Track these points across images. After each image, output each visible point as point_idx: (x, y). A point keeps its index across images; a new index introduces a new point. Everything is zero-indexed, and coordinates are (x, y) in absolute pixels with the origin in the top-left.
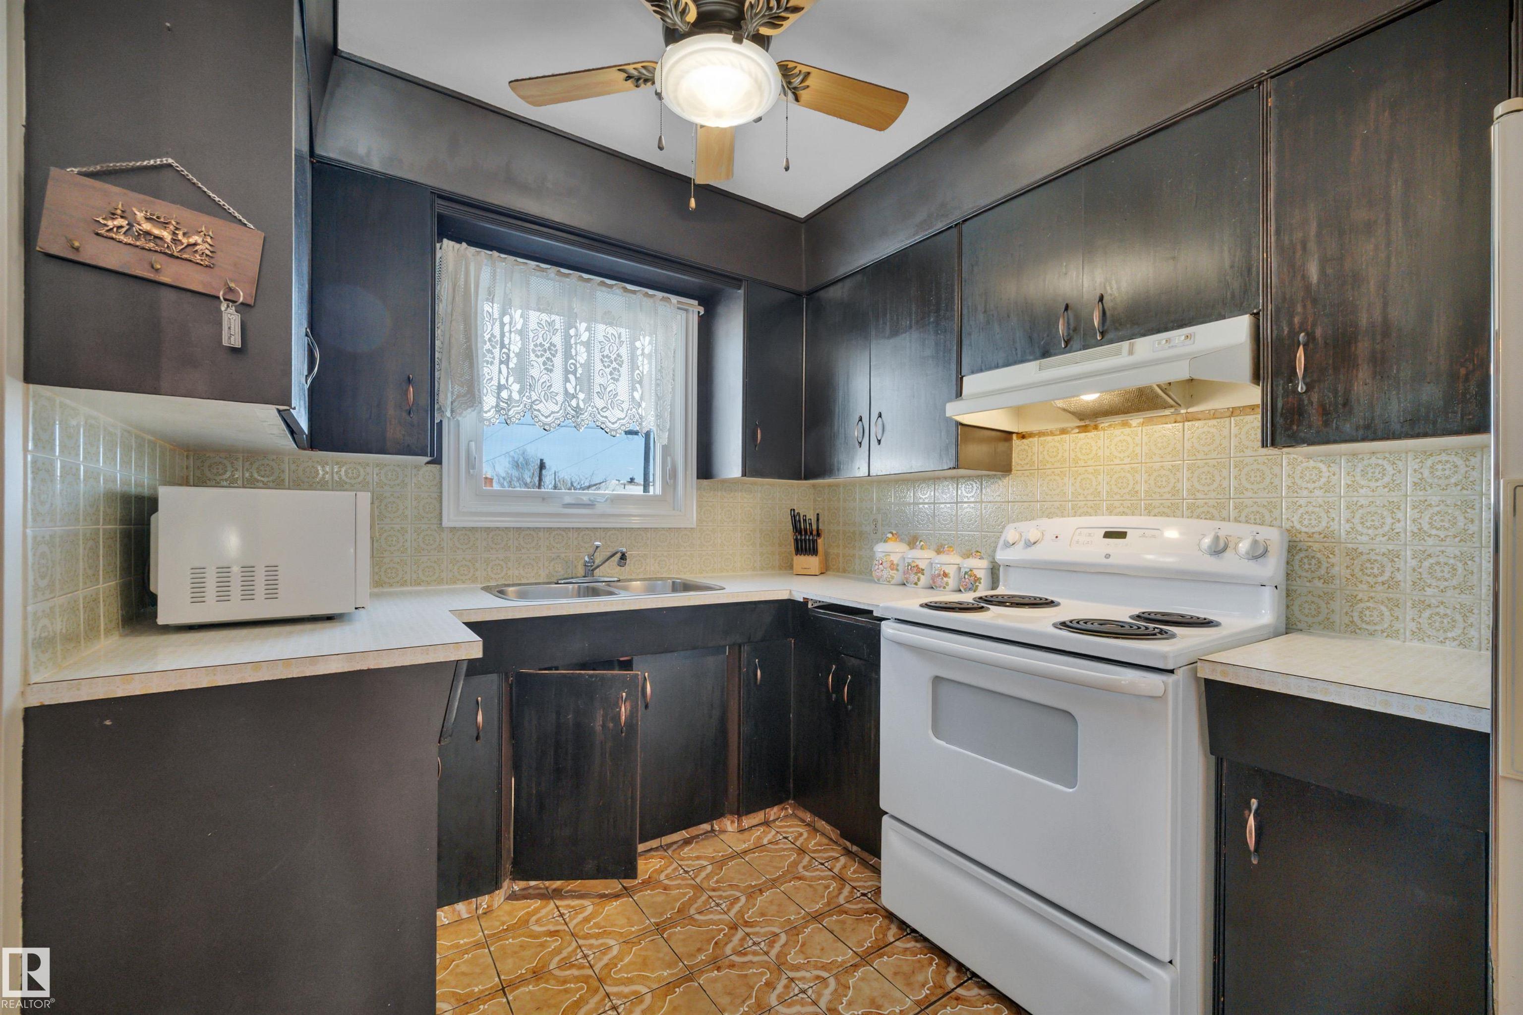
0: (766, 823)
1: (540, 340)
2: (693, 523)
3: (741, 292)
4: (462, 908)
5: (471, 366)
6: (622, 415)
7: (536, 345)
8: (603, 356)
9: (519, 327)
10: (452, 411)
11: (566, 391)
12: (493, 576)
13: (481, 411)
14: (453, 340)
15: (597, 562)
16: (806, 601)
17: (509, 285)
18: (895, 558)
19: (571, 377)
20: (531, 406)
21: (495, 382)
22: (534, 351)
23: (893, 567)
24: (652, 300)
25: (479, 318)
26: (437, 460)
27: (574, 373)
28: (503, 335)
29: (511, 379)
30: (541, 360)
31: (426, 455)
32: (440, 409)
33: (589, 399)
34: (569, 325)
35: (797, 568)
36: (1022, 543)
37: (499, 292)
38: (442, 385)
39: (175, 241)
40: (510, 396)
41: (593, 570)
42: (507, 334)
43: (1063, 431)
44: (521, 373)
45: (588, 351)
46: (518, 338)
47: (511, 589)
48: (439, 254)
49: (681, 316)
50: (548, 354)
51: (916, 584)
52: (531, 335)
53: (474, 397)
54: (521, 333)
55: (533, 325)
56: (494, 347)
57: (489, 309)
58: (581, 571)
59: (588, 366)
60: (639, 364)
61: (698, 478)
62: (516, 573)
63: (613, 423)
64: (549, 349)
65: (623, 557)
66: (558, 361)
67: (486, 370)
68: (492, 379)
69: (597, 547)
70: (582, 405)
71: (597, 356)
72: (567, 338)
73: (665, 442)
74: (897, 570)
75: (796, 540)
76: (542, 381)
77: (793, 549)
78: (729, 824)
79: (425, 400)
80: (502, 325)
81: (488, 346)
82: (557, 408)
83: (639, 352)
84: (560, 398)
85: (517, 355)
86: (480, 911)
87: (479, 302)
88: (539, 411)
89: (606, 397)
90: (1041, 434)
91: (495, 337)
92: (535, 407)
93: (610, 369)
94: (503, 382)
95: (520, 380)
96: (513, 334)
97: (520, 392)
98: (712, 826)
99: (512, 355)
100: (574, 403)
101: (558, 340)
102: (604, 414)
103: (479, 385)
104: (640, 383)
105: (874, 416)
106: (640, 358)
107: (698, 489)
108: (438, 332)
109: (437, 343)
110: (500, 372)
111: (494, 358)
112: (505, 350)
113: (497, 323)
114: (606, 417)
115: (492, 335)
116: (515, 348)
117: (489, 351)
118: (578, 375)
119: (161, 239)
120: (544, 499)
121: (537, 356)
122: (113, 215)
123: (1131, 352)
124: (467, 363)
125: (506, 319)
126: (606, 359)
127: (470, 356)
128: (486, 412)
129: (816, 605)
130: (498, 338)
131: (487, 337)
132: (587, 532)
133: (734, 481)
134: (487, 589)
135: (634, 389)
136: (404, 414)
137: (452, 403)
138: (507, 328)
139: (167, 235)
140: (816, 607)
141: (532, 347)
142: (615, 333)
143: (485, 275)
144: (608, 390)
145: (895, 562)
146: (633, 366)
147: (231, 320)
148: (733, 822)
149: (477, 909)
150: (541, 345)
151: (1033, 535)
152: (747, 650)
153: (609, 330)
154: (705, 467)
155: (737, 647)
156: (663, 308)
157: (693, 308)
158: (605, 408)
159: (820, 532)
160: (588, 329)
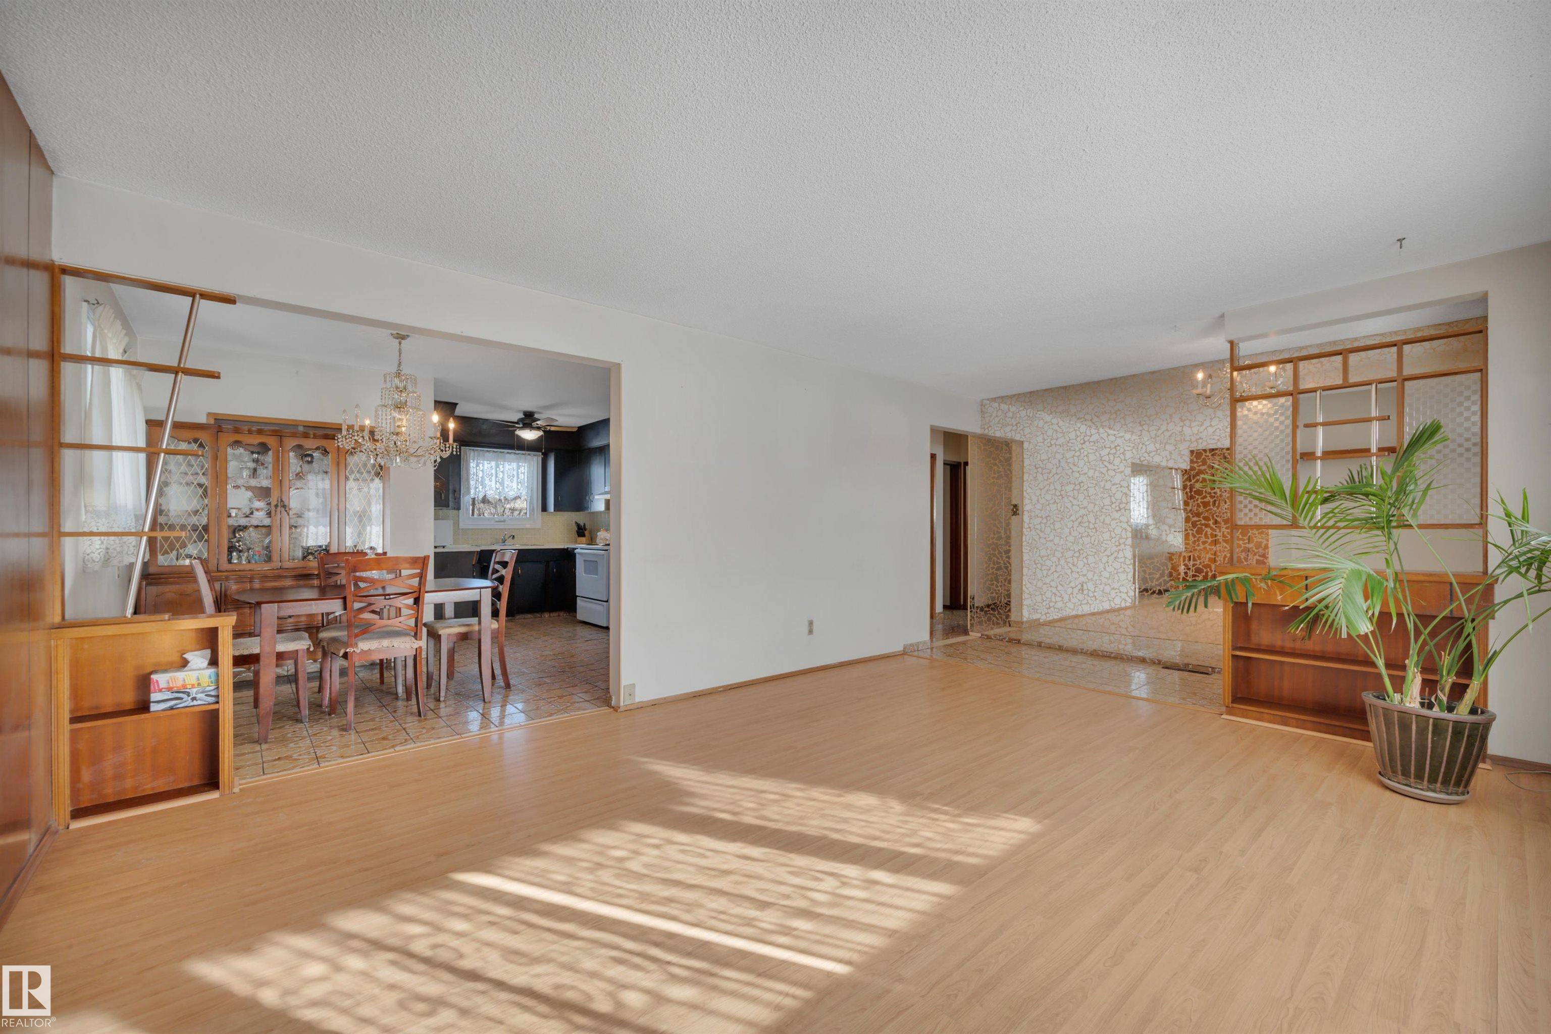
1: (488, 473)
2: (538, 527)
10: (463, 496)
11: (496, 487)
13: (470, 495)
15: (505, 539)
16: (568, 548)
17: (478, 458)
18: (602, 537)
19: (498, 483)
22: (486, 476)
23: (601, 539)
25: (471, 468)
26: (460, 510)
27: (499, 481)
29: (479, 485)
31: (458, 507)
34: (497, 466)
35: (578, 542)
40: (479, 490)
41: (504, 541)
42: (478, 472)
44: (482, 483)
45: (503, 474)
49: (535, 458)
52: (485, 471)
53: (469, 491)
54: (482, 471)
55: (486, 468)
56: (475, 477)
57: (474, 464)
58: (501, 541)
59: (503, 478)
60: (520, 477)
61: (541, 512)
64: (491, 475)
65: (514, 536)
66: (494, 478)
67: (472, 483)
68: (474, 485)
69: (506, 533)
70: (501, 491)
71: (506, 475)
72: (496, 471)
75: (577, 532)
76: (488, 484)
77: (574, 534)
80: (477, 470)
81: (473, 477)
82: (493, 492)
83: (520, 473)
84: (494, 489)
85: (481, 478)
87: (472, 464)
89: (509, 488)
92: (486, 492)
93: (511, 479)
94: (477, 486)
96: (480, 472)
97: (482, 489)
99: (479, 478)
100: (498, 490)
101: (493, 471)
102: (508, 493)
103: (470, 488)
104: (520, 483)
105: (594, 493)
106: (520, 475)
107: (542, 515)
110: (476, 484)
113: (476, 468)
116: (481, 476)
121: (487, 478)
125: (478, 467)
130: (476, 474)
131: (473, 473)
132: (503, 530)
133: (553, 512)
135: (518, 485)
143: (475, 455)
146: (518, 478)
152: (551, 563)
153: (510, 467)
154: (544, 508)
155: (548, 563)
156: (528, 457)
157: (540, 458)
158: (509, 491)
159: (585, 530)
160: (503, 467)
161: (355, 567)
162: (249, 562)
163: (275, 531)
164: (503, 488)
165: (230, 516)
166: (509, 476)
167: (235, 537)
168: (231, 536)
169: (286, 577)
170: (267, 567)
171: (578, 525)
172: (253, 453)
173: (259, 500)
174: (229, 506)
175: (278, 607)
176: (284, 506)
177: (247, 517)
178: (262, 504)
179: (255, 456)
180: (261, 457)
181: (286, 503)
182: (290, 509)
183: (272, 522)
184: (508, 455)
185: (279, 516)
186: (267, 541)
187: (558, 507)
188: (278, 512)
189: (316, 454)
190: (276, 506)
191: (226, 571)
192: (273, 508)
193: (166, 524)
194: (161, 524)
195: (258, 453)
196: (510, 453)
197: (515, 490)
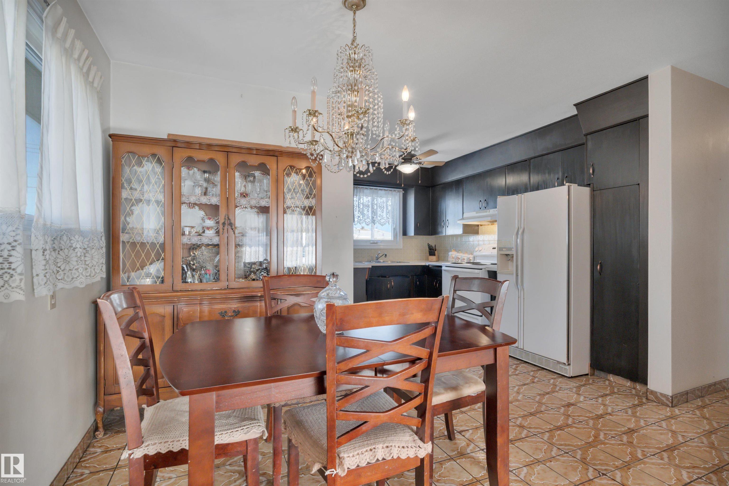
1: (366, 205)
2: (402, 248)
3: (414, 189)
6: (384, 221)
9: (362, 202)
11: (372, 217)
15: (379, 257)
16: (429, 266)
18: (454, 256)
19: (373, 213)
23: (453, 258)
24: (391, 191)
29: (361, 215)
30: (366, 209)
33: (377, 217)
34: (373, 200)
35: (430, 260)
36: (478, 251)
40: (360, 219)
41: (378, 259)
43: (488, 225)
44: (363, 213)
45: (377, 206)
49: (398, 194)
55: (365, 201)
56: (357, 207)
57: (356, 199)
58: (375, 259)
59: (377, 210)
61: (403, 236)
62: (361, 259)
63: (382, 223)
64: (368, 207)
65: (386, 255)
66: (370, 209)
67: (356, 213)
68: (357, 215)
69: (379, 253)
71: (379, 207)
72: (372, 203)
73: (394, 227)
75: (429, 252)
76: (367, 214)
77: (428, 254)
82: (370, 220)
83: (388, 205)
84: (370, 218)
88: (366, 221)
89: (381, 217)
90: (485, 225)
93: (382, 210)
94: (359, 215)
96: (361, 204)
97: (362, 217)
99: (361, 209)
100: (373, 219)
101: (370, 204)
103: (354, 217)
104: (389, 213)
105: (447, 220)
106: (388, 207)
107: (403, 238)
110: (358, 213)
111: (357, 210)
112: (359, 208)
116: (361, 207)
123: (489, 212)
128: (355, 223)
131: (355, 205)
132: (377, 250)
133: (412, 236)
135: (387, 214)
140: (432, 267)
141: (365, 207)
144: (381, 215)
146: (387, 209)
151: (480, 249)
152: (415, 277)
153: (382, 200)
154: (405, 233)
155: (412, 276)
156: (394, 193)
157: (401, 192)
158: (380, 220)
159: (435, 250)
160: (377, 201)
161: (342, 321)
162: (201, 282)
163: (223, 249)
165: (183, 234)
166: (381, 207)
167: (190, 256)
168: (187, 255)
169: (232, 299)
170: (216, 286)
171: (430, 247)
172: (205, 172)
173: (210, 219)
174: (183, 224)
175: (218, 396)
176: (231, 224)
177: (200, 235)
178: (212, 222)
179: (207, 175)
180: (212, 177)
181: (232, 221)
182: (235, 228)
183: (220, 241)
184: (380, 192)
185: (226, 235)
186: (217, 259)
187: (418, 231)
188: (226, 230)
189: (257, 174)
190: (224, 224)
191: (181, 291)
192: (221, 227)
193: (128, 242)
194: (123, 242)
195: (209, 172)
196: (381, 190)
197: (385, 219)
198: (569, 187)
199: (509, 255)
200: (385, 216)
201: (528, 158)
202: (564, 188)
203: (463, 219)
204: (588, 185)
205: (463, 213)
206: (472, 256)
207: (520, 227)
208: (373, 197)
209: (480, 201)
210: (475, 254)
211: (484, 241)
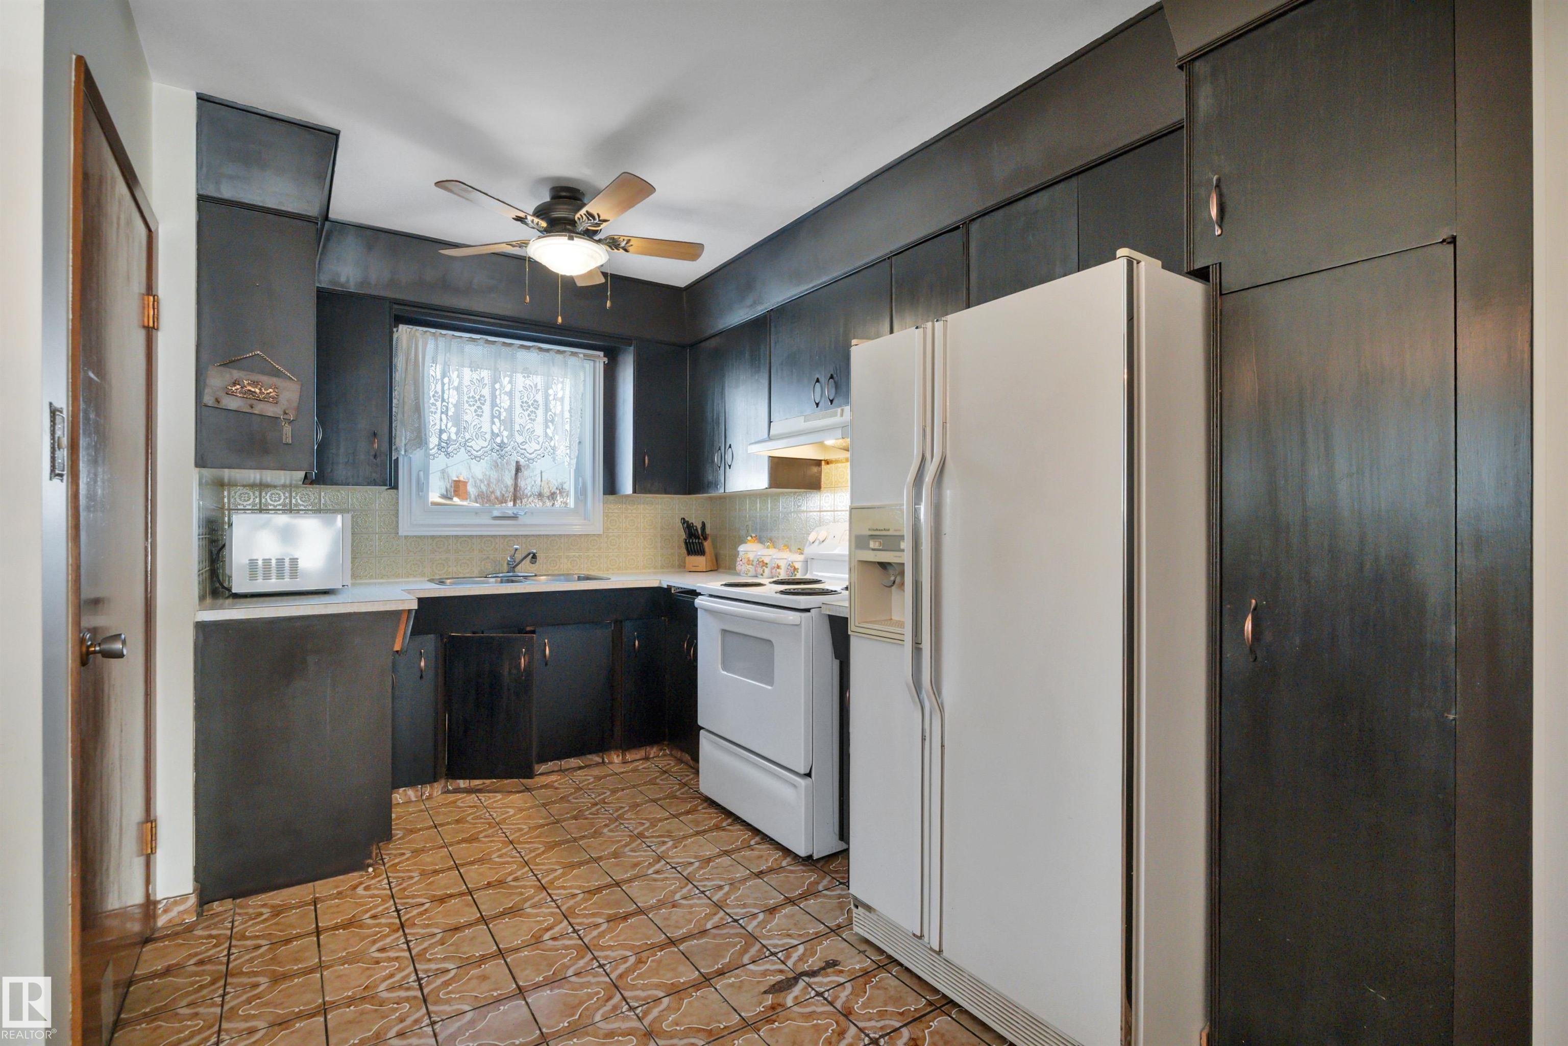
0: (647, 759)
1: (472, 394)
2: (598, 531)
3: (632, 348)
4: (411, 793)
5: (420, 417)
6: (538, 447)
7: (469, 398)
8: (522, 402)
9: (456, 384)
10: (405, 451)
11: (492, 431)
12: (437, 572)
13: (427, 449)
14: (406, 399)
15: (517, 561)
16: (669, 588)
17: (448, 355)
18: (751, 556)
19: (496, 420)
20: (465, 444)
21: (438, 427)
22: (467, 402)
23: (749, 562)
24: (562, 356)
25: (425, 380)
26: (395, 487)
27: (499, 417)
28: (443, 392)
29: (450, 425)
30: (473, 409)
31: (386, 485)
32: (396, 449)
34: (495, 380)
35: (689, 567)
36: (816, 542)
37: (440, 358)
38: (398, 433)
39: (261, 393)
40: (449, 437)
41: (514, 567)
42: (447, 392)
43: (847, 460)
44: (457, 420)
45: (510, 398)
46: (455, 393)
47: (449, 581)
48: (395, 336)
49: (588, 365)
50: (478, 404)
51: (762, 575)
52: (465, 390)
53: (421, 440)
54: (457, 389)
55: (466, 382)
56: (436, 400)
57: (433, 371)
58: (505, 568)
59: (510, 409)
60: (551, 407)
61: (604, 494)
62: (455, 569)
63: (530, 454)
64: (479, 399)
65: (534, 556)
66: (487, 408)
67: (431, 418)
68: (435, 424)
69: (516, 549)
70: (506, 441)
71: (518, 403)
72: (494, 390)
74: (752, 565)
75: (688, 542)
76: (474, 424)
78: (616, 758)
79: (386, 445)
80: (443, 384)
81: (432, 401)
82: (485, 444)
83: (551, 398)
84: (488, 436)
85: (455, 406)
86: (424, 797)
87: (426, 368)
88: (471, 447)
89: (525, 434)
91: (438, 393)
92: (468, 444)
93: (528, 412)
94: (443, 427)
95: (457, 424)
96: (451, 390)
97: (457, 434)
98: (603, 759)
99: (450, 406)
100: (498, 440)
101: (486, 392)
102: (524, 447)
103: (425, 431)
104: (552, 421)
105: (727, 447)
106: (553, 403)
107: (605, 503)
108: (395, 394)
109: (395, 401)
110: (441, 420)
111: (437, 409)
112: (444, 404)
113: (440, 382)
114: (525, 449)
115: (436, 392)
116: (453, 399)
117: (433, 404)
118: (502, 418)
119: (254, 392)
120: (476, 513)
121: (470, 405)
122: (234, 384)
124: (416, 416)
125: (446, 380)
126: (525, 404)
127: (418, 409)
128: (431, 450)
129: (678, 590)
130: (440, 393)
131: (431, 394)
132: (511, 538)
133: (628, 496)
134: (431, 581)
135: (547, 427)
136: (372, 458)
137: (405, 445)
138: (446, 387)
139: (257, 391)
140: (679, 592)
141: (466, 399)
142: (532, 384)
143: (431, 345)
144: (527, 428)
145: (751, 559)
146: (547, 409)
147: (287, 429)
148: (618, 756)
149: (422, 795)
150: (473, 397)
151: (819, 537)
152: (628, 625)
153: (528, 382)
154: (611, 486)
155: (619, 623)
156: (572, 361)
157: (600, 359)
158: (524, 443)
159: (705, 539)
160: (510, 382)
164: (511, 435)
166: (525, 405)
171: (689, 528)
187: (642, 482)
196: (528, 348)
197: (541, 440)
198: (1130, 262)
199: (889, 564)
200: (539, 430)
201: (962, 220)
202: (1115, 270)
203: (770, 438)
204: (1201, 274)
205: (770, 422)
206: (801, 558)
207: (928, 456)
208: (496, 369)
209: (818, 381)
210: (809, 551)
211: (834, 511)
